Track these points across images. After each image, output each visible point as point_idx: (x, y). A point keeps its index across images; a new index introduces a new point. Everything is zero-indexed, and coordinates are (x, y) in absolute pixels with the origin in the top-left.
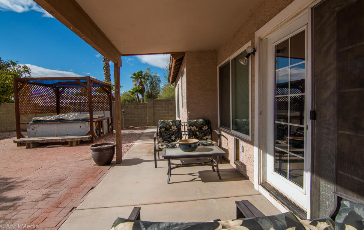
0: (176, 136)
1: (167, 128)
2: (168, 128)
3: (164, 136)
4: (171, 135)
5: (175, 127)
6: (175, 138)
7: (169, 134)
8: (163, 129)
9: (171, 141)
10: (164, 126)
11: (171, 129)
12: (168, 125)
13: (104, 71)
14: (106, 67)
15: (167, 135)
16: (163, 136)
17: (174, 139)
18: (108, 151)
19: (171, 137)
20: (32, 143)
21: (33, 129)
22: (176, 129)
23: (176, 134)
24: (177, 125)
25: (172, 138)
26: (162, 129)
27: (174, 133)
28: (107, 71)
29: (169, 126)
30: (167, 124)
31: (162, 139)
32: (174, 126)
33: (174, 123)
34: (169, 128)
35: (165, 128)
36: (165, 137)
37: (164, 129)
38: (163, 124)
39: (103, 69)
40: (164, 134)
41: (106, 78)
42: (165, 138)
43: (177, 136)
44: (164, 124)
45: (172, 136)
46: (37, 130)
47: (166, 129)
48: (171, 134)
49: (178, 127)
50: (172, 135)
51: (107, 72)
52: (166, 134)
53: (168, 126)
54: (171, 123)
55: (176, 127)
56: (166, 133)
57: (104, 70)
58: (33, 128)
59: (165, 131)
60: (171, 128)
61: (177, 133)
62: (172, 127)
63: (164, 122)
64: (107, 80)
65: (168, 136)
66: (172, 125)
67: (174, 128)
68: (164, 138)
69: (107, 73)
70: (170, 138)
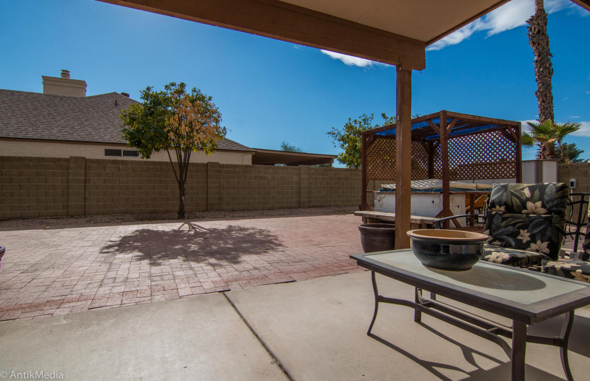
0: (535, 231)
1: (512, 205)
2: (515, 208)
3: (498, 228)
4: (519, 228)
5: (539, 204)
6: (529, 239)
7: (514, 225)
8: (500, 206)
9: (513, 244)
10: (504, 198)
11: (524, 211)
12: (517, 197)
13: (537, 99)
14: (541, 90)
15: (506, 227)
16: (493, 227)
17: (524, 241)
18: (378, 238)
19: (518, 233)
20: (369, 218)
21: (379, 201)
22: (543, 211)
23: (535, 226)
24: (546, 198)
25: (519, 237)
26: (498, 207)
27: (531, 222)
28: (545, 99)
29: (518, 201)
30: (512, 194)
31: (490, 234)
32: (534, 203)
33: (537, 192)
34: (518, 206)
35: (505, 204)
36: (500, 231)
37: (503, 208)
38: (502, 195)
39: (535, 96)
40: (500, 220)
41: (542, 113)
42: (500, 234)
43: (540, 231)
44: (505, 194)
45: (521, 231)
46: (382, 202)
47: (509, 208)
48: (520, 224)
49: (548, 206)
50: (524, 227)
51: (543, 101)
52: (504, 223)
53: (516, 201)
54: (527, 193)
55: (543, 206)
56: (504, 219)
57: (538, 97)
58: (379, 199)
59: (504, 213)
60: (525, 208)
61: (540, 225)
62: (530, 205)
63: (505, 188)
64: (544, 117)
65: (510, 229)
66: (528, 199)
67: (536, 208)
68: (494, 234)
69: (543, 104)
70: (514, 235)
